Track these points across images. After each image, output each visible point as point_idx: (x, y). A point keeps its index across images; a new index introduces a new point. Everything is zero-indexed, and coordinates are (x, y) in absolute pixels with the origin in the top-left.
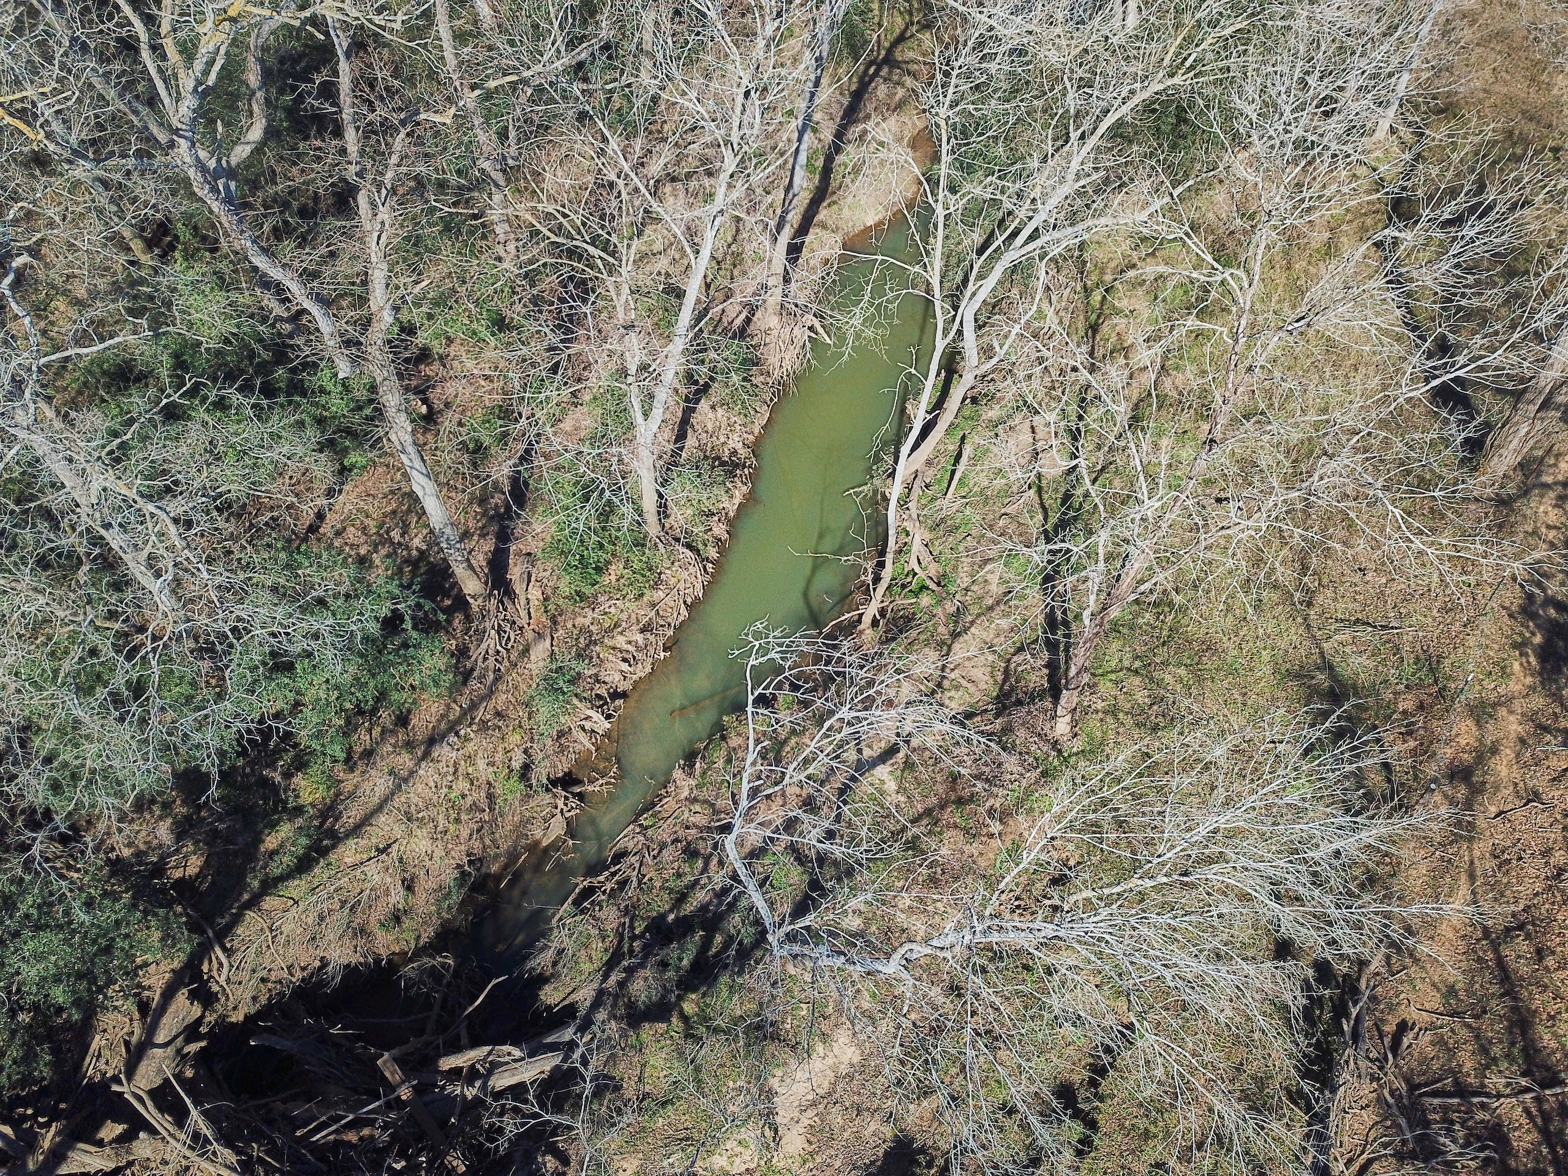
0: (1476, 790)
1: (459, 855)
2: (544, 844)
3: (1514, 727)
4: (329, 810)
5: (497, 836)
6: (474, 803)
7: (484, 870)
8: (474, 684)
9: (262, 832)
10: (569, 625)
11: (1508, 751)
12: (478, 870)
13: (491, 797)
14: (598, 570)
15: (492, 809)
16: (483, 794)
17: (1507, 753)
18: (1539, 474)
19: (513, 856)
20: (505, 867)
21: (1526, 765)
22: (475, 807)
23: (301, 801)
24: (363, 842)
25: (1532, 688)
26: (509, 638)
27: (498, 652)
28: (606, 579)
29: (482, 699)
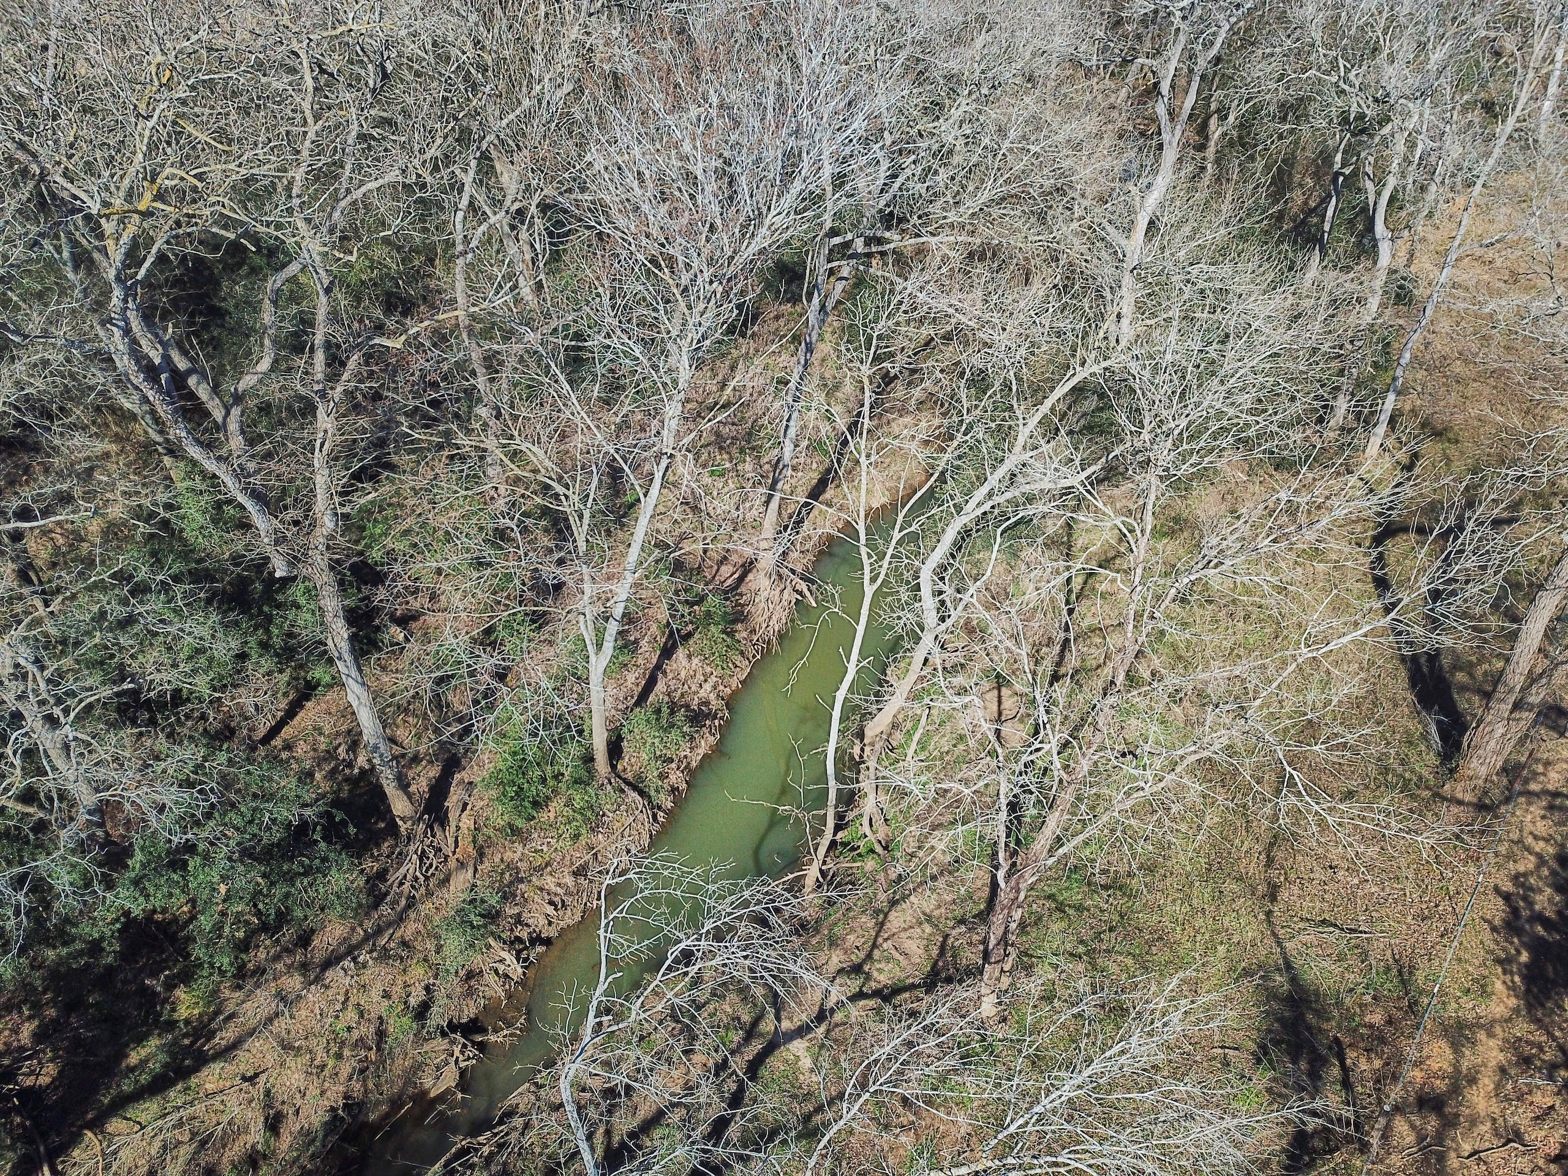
0: (1449, 1123)
1: (335, 1095)
2: (432, 1095)
3: (1495, 1053)
4: (203, 1029)
5: (383, 1079)
6: (361, 1039)
7: (361, 1118)
8: (385, 909)
9: (127, 1045)
10: (497, 860)
11: (1486, 1081)
12: (354, 1117)
13: (381, 1034)
14: (536, 804)
15: (379, 1049)
16: (372, 1030)
17: (1487, 1082)
18: (1526, 781)
19: (396, 1103)
20: (386, 1116)
21: (1507, 1099)
22: (361, 1043)
23: (176, 1016)
24: (230, 1068)
25: (1516, 1011)
26: (431, 865)
27: (416, 879)
28: (544, 816)
29: (389, 924)
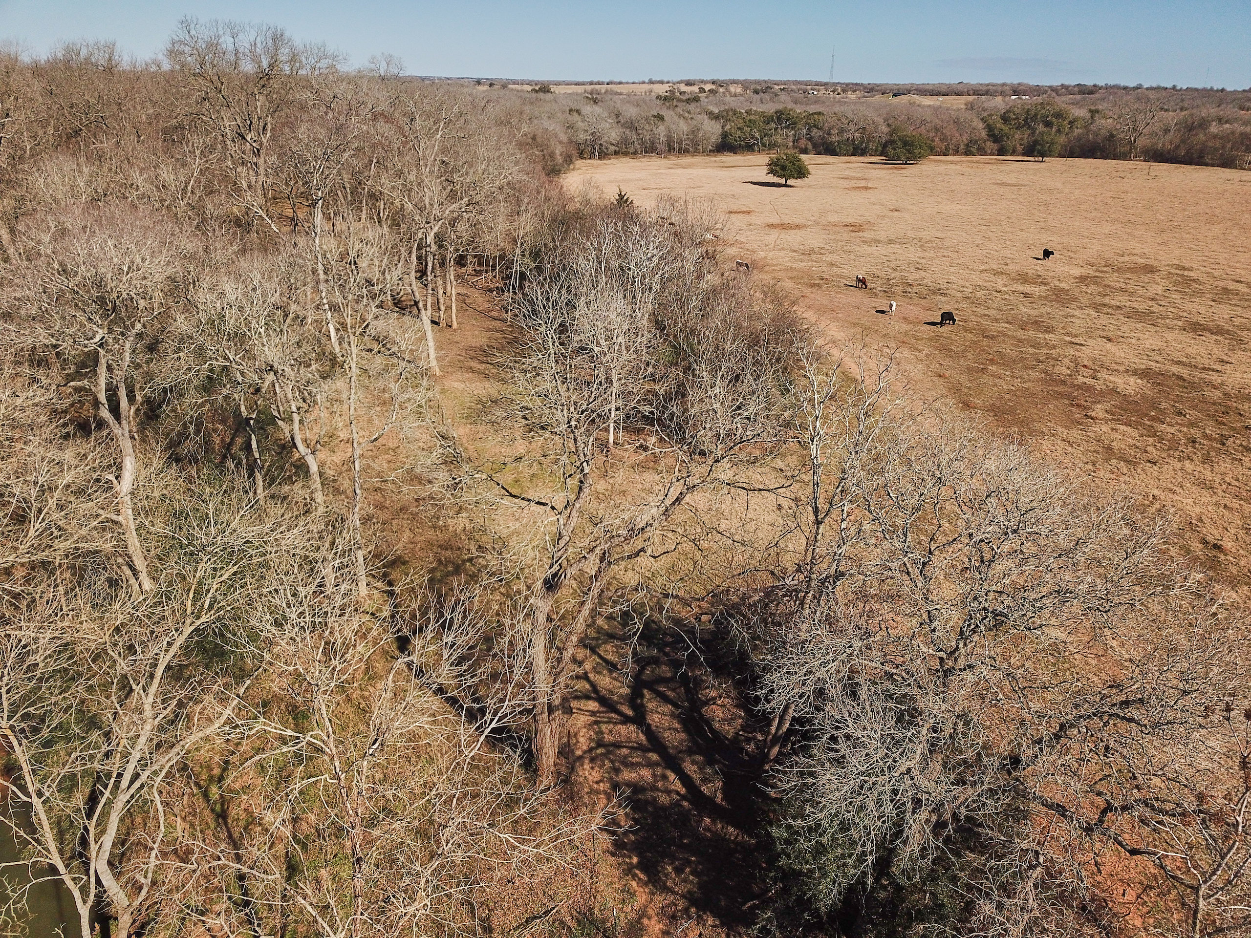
3: (657, 926)
18: (573, 752)
25: (651, 893)
